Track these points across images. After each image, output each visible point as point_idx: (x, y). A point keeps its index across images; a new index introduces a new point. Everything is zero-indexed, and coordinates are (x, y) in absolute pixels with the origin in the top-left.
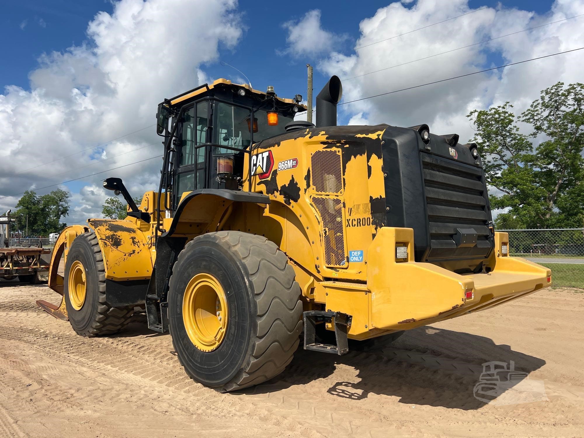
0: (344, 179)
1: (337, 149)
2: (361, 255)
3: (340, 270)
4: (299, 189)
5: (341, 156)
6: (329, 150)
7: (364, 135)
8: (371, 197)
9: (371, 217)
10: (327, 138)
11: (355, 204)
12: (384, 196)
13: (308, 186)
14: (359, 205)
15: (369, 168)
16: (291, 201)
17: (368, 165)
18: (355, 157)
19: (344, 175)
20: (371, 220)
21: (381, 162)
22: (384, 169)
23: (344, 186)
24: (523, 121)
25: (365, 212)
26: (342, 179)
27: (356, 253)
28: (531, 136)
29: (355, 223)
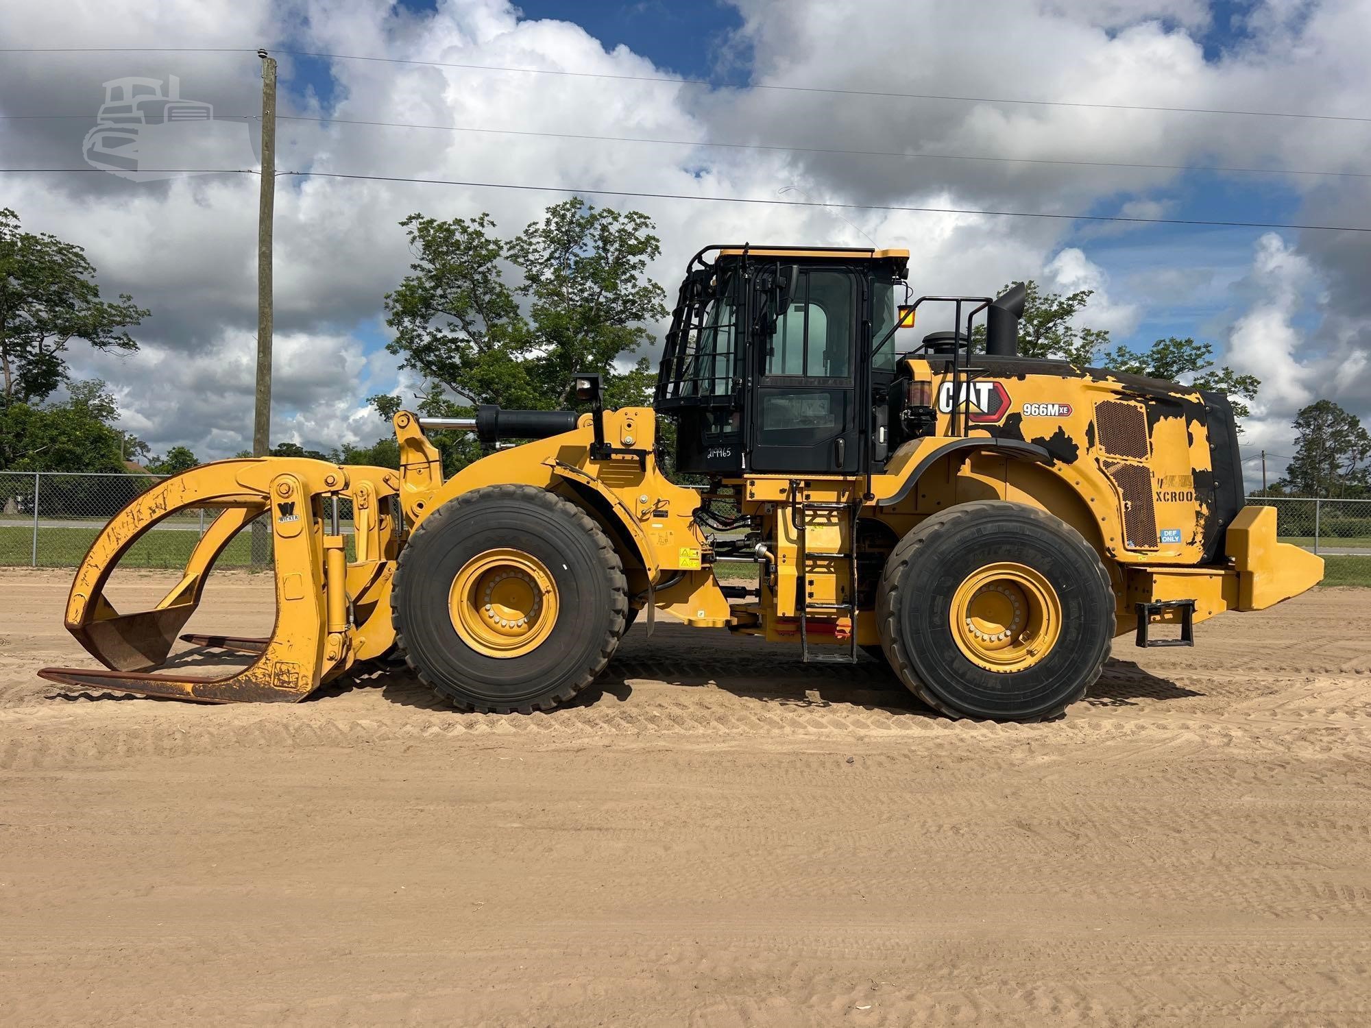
0: (1151, 443)
1: (1139, 405)
2: (1178, 534)
3: (1148, 553)
4: (1076, 447)
5: (1145, 414)
6: (1125, 403)
7: (1179, 395)
8: (1194, 470)
9: (1193, 491)
10: (1123, 387)
11: (1169, 474)
12: (1210, 469)
13: (1091, 444)
14: (1173, 476)
15: (1190, 436)
16: (1055, 461)
17: (1188, 432)
18: (1166, 418)
19: (1150, 437)
20: (1194, 495)
21: (1204, 430)
22: (1208, 439)
23: (1151, 452)
24: (507, 258)
25: (1183, 485)
26: (1148, 443)
27: (1170, 533)
28: (519, 292)
29: (1169, 497)
